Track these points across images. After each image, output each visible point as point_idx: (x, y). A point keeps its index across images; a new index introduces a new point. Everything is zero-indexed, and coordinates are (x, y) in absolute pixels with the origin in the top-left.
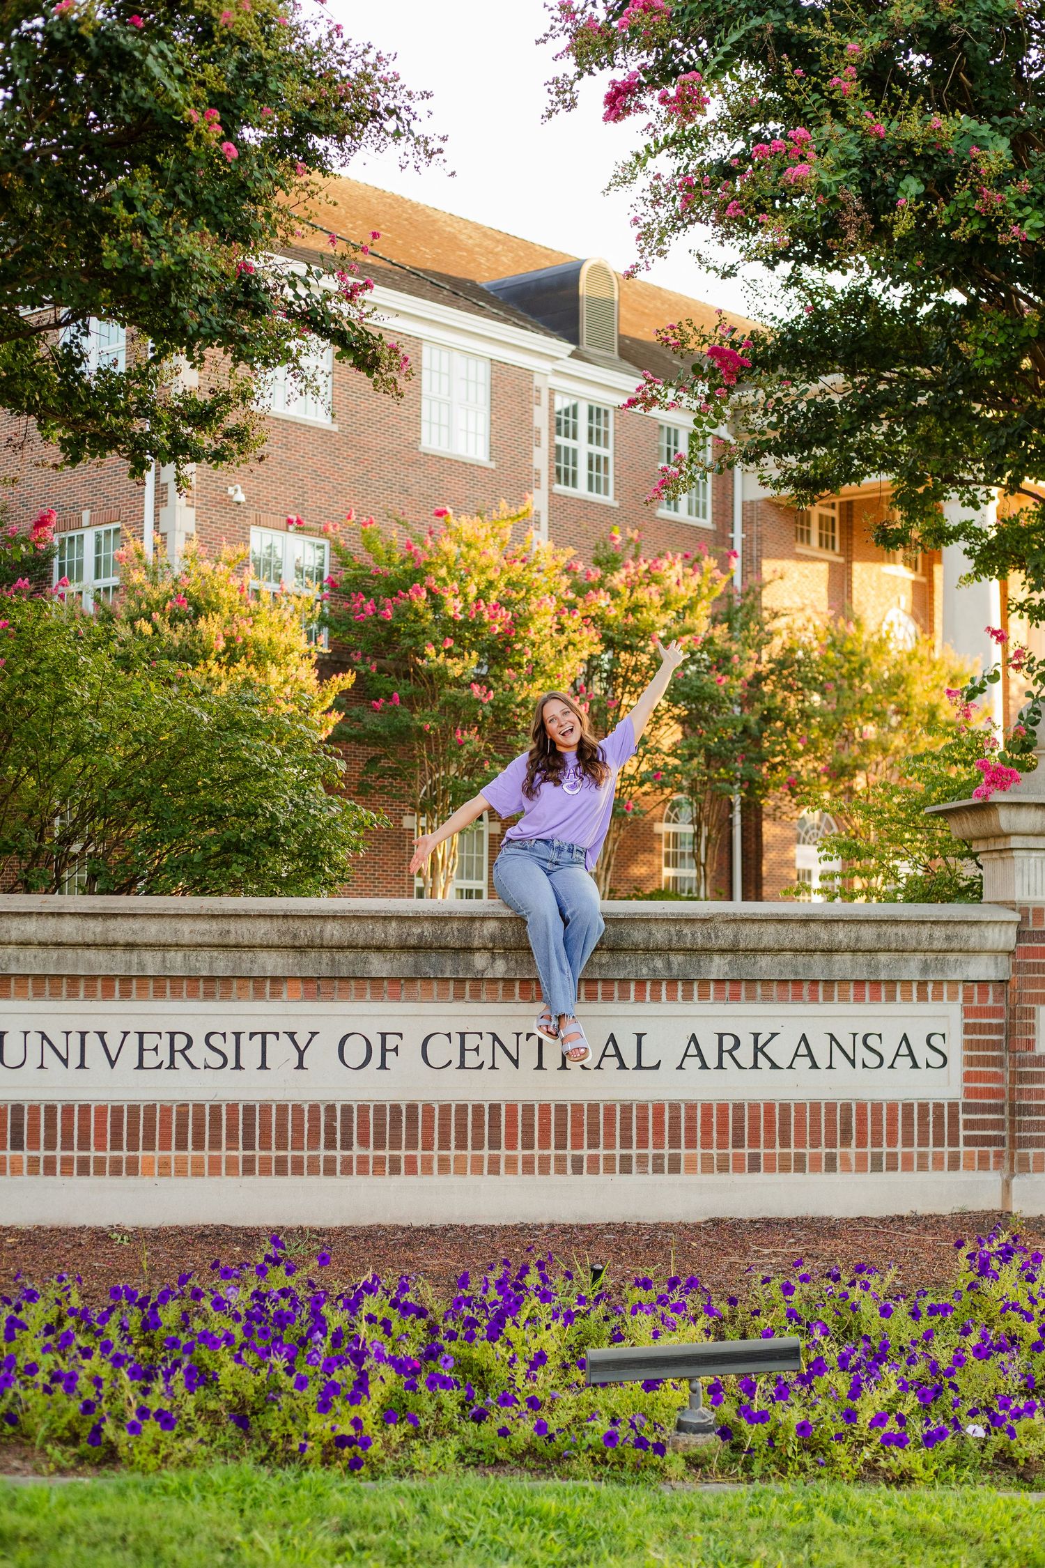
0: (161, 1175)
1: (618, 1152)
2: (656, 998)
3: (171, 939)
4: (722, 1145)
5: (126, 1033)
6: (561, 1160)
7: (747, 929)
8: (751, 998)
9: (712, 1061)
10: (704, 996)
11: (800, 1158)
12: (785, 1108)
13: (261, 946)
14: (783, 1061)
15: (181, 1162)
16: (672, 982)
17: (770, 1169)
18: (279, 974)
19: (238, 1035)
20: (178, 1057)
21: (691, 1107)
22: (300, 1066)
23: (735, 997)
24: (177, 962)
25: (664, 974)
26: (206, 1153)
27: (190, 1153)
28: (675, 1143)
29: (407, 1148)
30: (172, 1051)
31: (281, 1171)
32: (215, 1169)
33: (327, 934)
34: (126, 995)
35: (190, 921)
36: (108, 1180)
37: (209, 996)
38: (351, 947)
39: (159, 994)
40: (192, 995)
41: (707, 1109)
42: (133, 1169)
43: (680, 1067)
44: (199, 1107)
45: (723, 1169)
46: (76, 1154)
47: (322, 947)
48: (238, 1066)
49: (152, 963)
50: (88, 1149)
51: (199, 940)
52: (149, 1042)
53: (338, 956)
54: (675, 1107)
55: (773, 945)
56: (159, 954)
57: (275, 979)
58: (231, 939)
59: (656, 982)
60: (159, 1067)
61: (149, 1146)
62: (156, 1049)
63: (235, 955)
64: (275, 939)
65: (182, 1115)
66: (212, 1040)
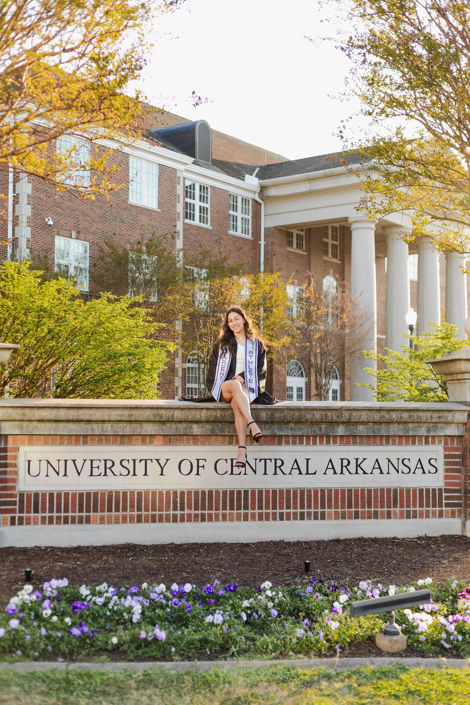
0: (100, 523)
1: (299, 511)
2: (315, 443)
3: (107, 418)
4: (343, 507)
5: (85, 460)
6: (274, 514)
7: (354, 414)
8: (355, 443)
9: (338, 470)
10: (335, 442)
11: (376, 513)
12: (369, 491)
13: (146, 421)
14: (368, 471)
15: (110, 517)
16: (321, 437)
17: (363, 518)
18: (153, 433)
19: (134, 461)
20: (108, 471)
21: (330, 491)
22: (162, 474)
23: (348, 443)
24: (108, 429)
25: (318, 433)
26: (121, 513)
27: (114, 513)
28: (323, 506)
29: (208, 510)
30: (106, 468)
31: (154, 521)
32: (124, 520)
33: (175, 416)
34: (85, 443)
35: (115, 410)
36: (77, 526)
37: (122, 443)
38: (185, 421)
39: (100, 442)
40: (114, 443)
41: (336, 491)
42: (88, 521)
43: (325, 473)
44: (117, 493)
45: (343, 518)
46: (63, 514)
47: (173, 421)
48: (134, 474)
49: (97, 429)
50: (68, 512)
51: (119, 419)
52: (95, 464)
53: (179, 426)
54: (323, 491)
55: (365, 420)
56: (100, 425)
57: (151, 436)
58: (133, 418)
59: (315, 437)
60: (100, 475)
61: (95, 510)
62: (98, 467)
63: (134, 425)
64: (152, 418)
65: (110, 497)
66: (123, 463)
